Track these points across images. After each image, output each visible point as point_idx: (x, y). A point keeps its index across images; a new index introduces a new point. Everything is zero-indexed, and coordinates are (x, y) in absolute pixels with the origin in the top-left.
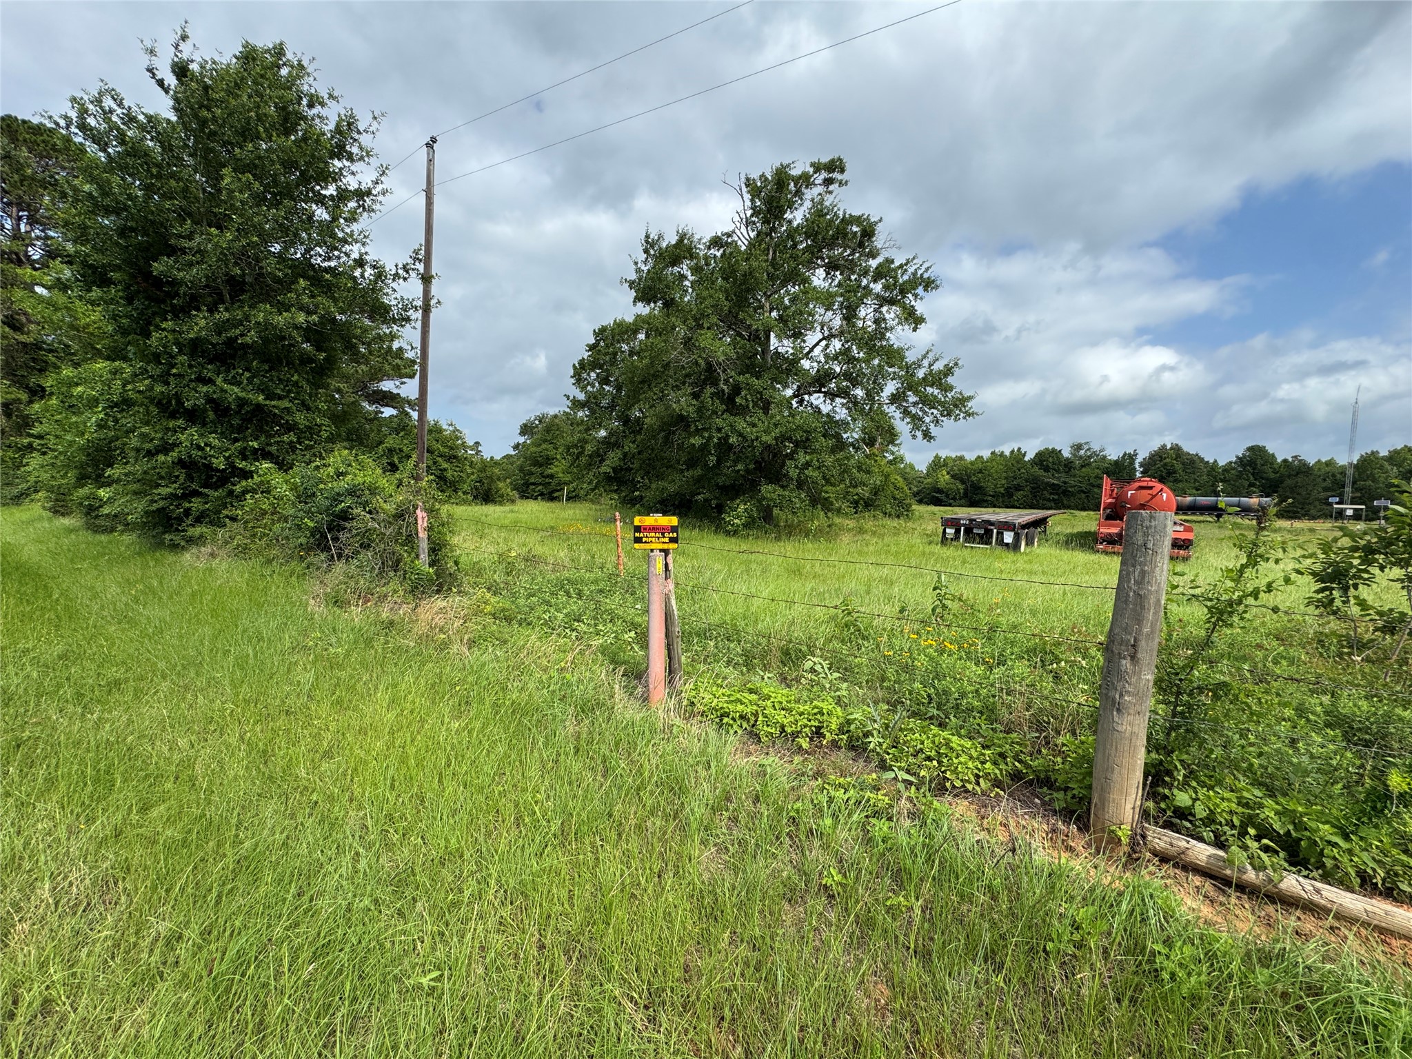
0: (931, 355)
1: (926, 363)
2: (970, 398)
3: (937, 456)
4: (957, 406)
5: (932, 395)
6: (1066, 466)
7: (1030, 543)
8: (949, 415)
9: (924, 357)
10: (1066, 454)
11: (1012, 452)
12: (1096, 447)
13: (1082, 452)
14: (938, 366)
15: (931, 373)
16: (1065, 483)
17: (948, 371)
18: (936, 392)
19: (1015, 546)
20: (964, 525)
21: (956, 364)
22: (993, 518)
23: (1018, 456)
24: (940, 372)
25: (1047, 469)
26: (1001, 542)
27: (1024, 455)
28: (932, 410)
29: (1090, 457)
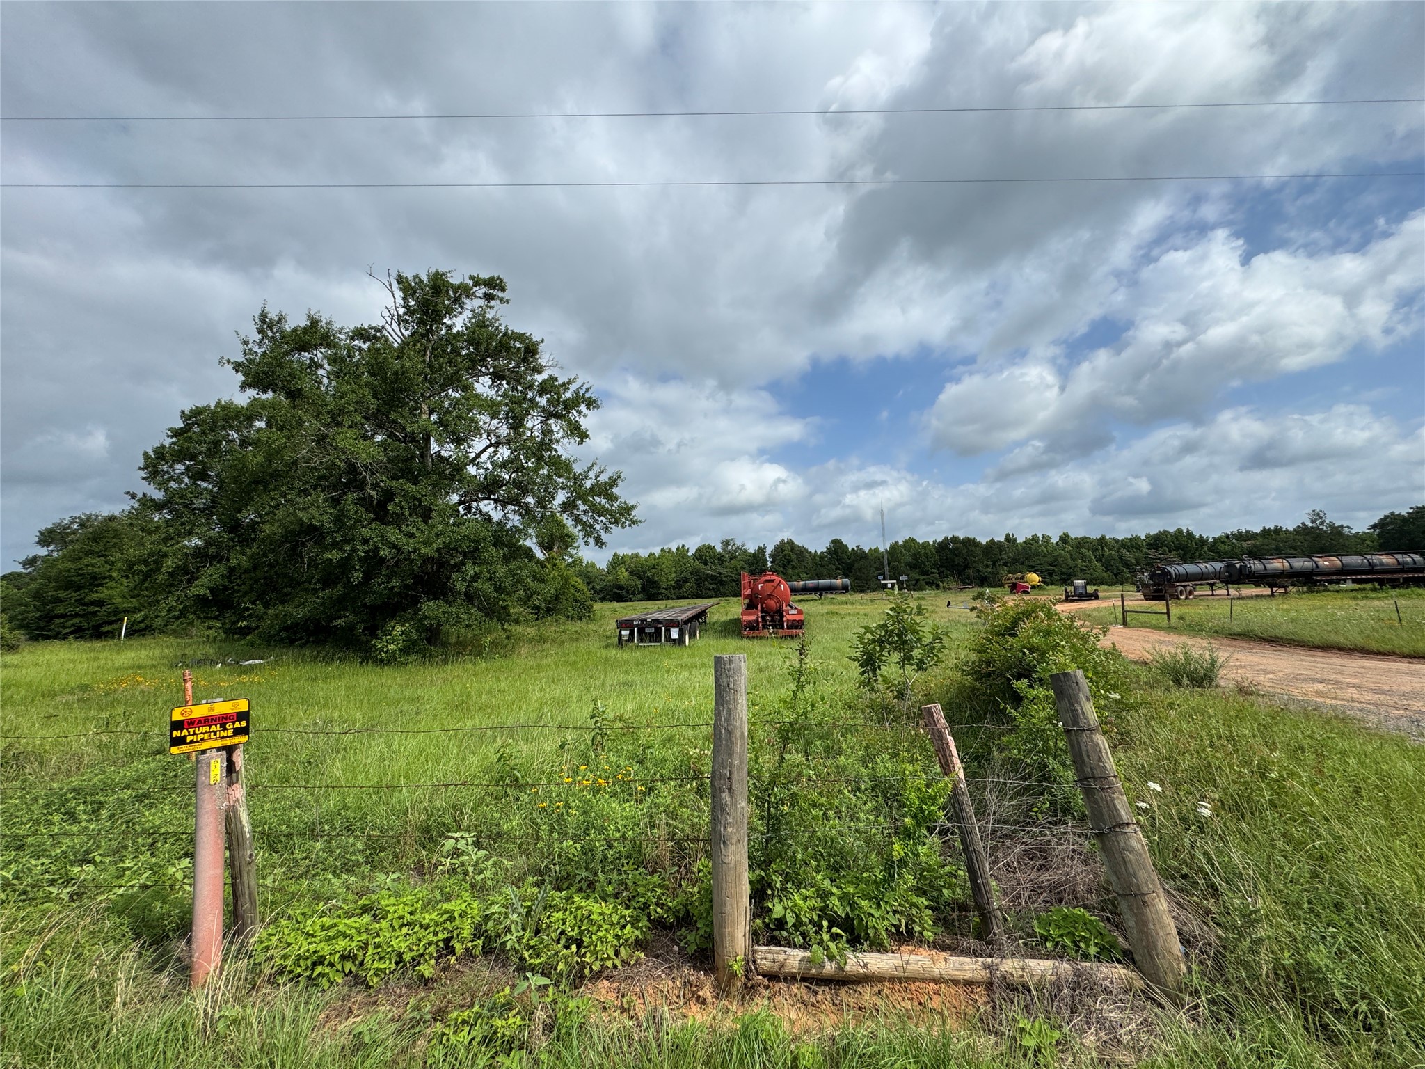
0: (596, 468)
1: (592, 474)
2: (633, 507)
3: (615, 555)
4: (623, 515)
5: (600, 503)
6: (719, 559)
7: (693, 635)
8: (616, 522)
9: (590, 469)
10: (719, 549)
11: (678, 549)
12: (739, 543)
13: (730, 547)
14: (604, 478)
15: (597, 484)
16: (720, 574)
17: (613, 482)
18: (604, 501)
19: (681, 641)
20: (637, 626)
21: (619, 477)
22: (661, 616)
23: (682, 551)
24: (606, 482)
25: (705, 563)
26: (669, 638)
27: (688, 551)
28: (602, 518)
29: (736, 551)
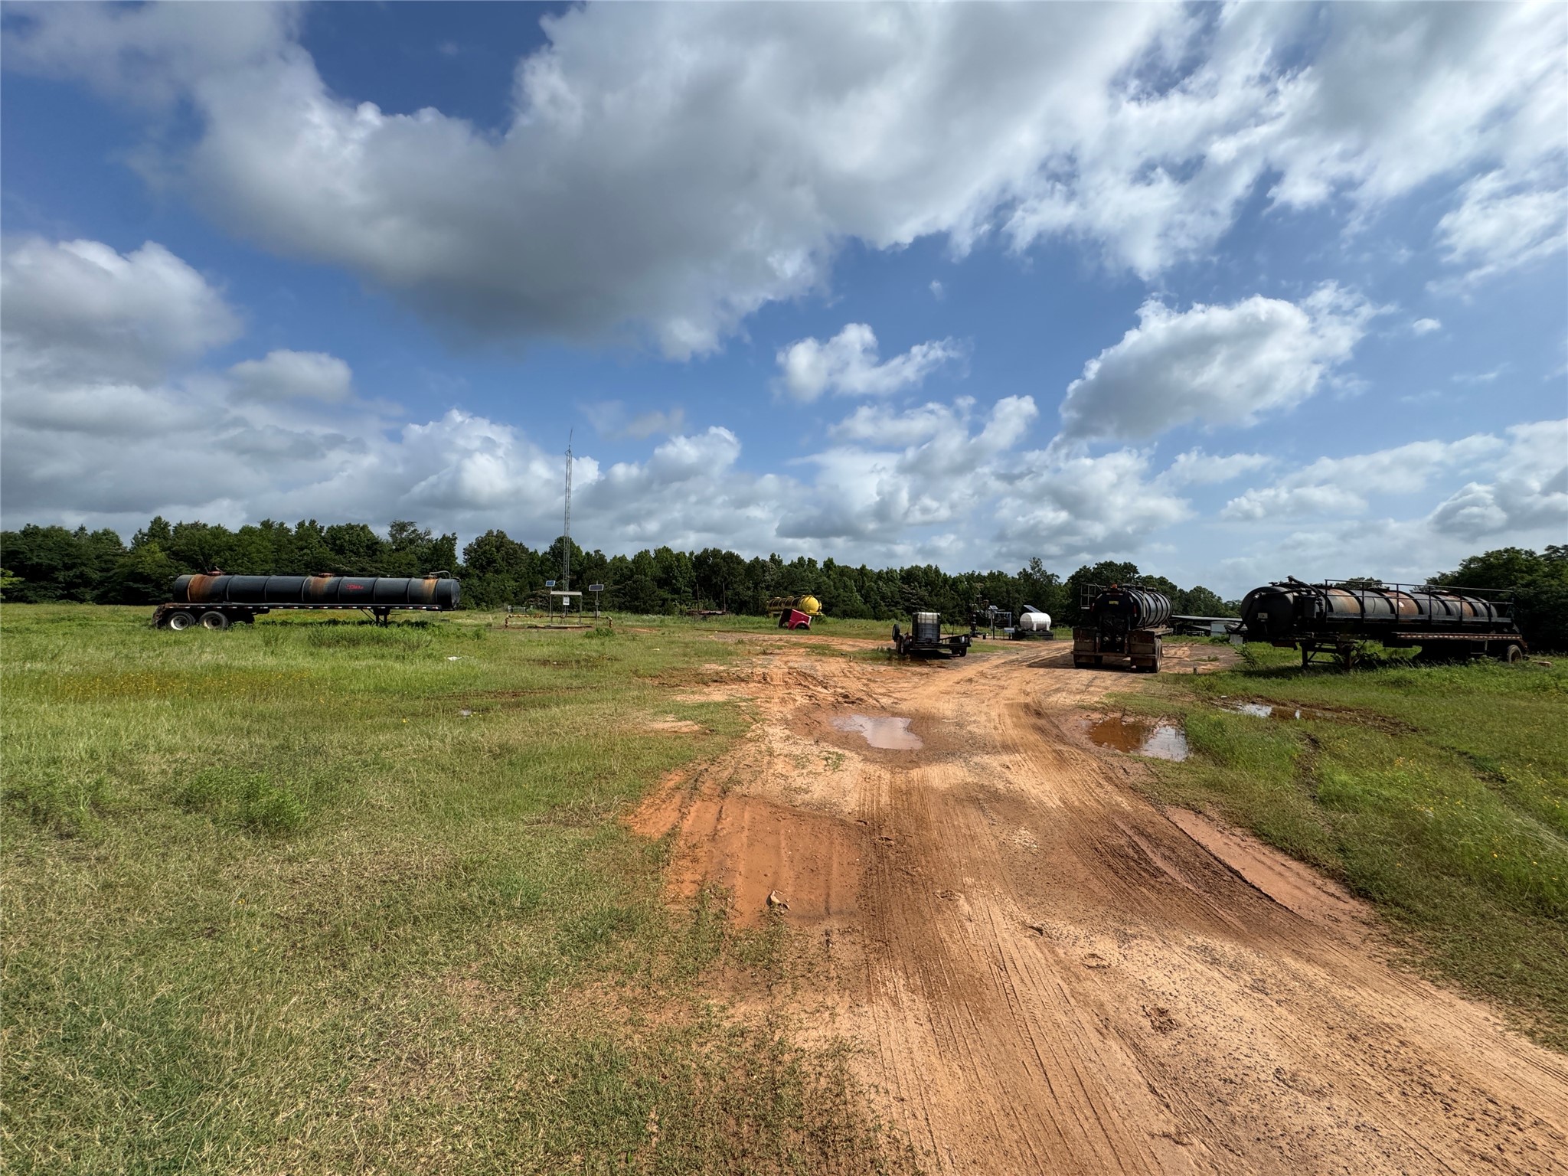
13: (404, 534)
27: (317, 529)
29: (409, 539)
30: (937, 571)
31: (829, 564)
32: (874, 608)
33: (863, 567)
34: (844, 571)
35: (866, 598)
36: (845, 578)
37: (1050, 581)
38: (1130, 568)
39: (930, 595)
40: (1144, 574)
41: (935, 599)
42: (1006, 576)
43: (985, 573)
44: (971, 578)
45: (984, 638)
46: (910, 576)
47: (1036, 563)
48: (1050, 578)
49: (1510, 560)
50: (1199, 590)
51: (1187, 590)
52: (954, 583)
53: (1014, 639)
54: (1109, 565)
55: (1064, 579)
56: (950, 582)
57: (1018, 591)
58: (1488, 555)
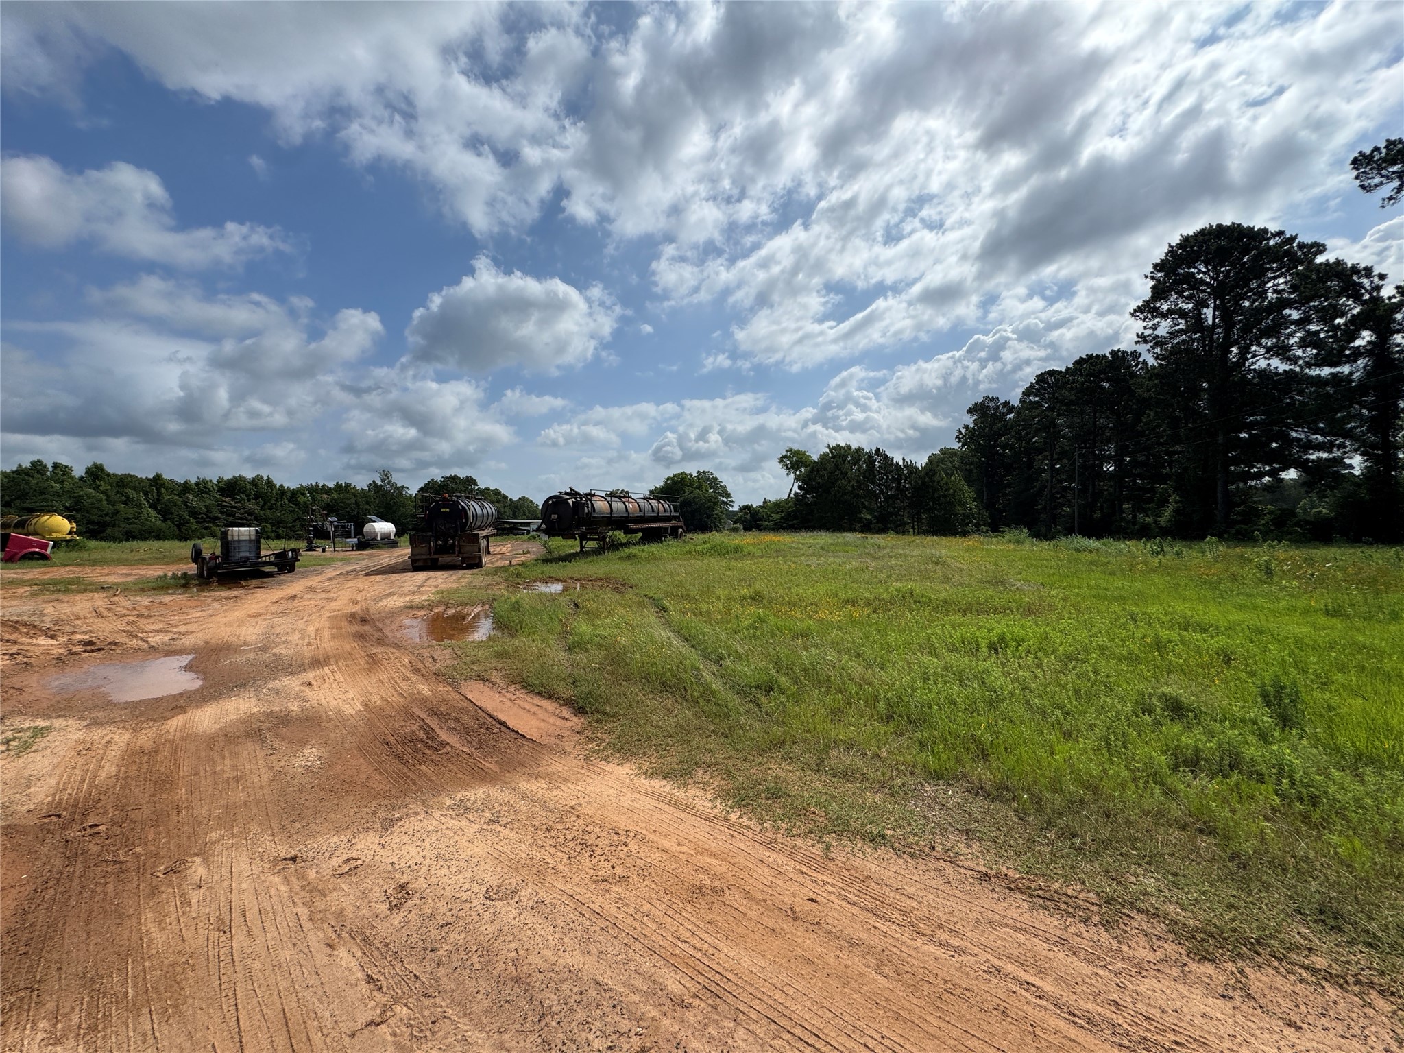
30: (269, 481)
31: (96, 473)
32: (178, 526)
33: (158, 477)
34: (124, 482)
35: (165, 515)
36: (128, 491)
37: (401, 493)
38: (471, 481)
39: (262, 508)
40: (483, 487)
41: (268, 512)
42: (355, 487)
43: (331, 485)
44: (314, 490)
45: (324, 551)
46: (232, 487)
47: (386, 475)
48: (400, 490)
49: (683, 479)
50: (523, 499)
51: (515, 499)
52: (294, 495)
53: (357, 550)
54: (454, 478)
55: (413, 491)
56: (289, 494)
57: (367, 503)
58: (675, 476)
